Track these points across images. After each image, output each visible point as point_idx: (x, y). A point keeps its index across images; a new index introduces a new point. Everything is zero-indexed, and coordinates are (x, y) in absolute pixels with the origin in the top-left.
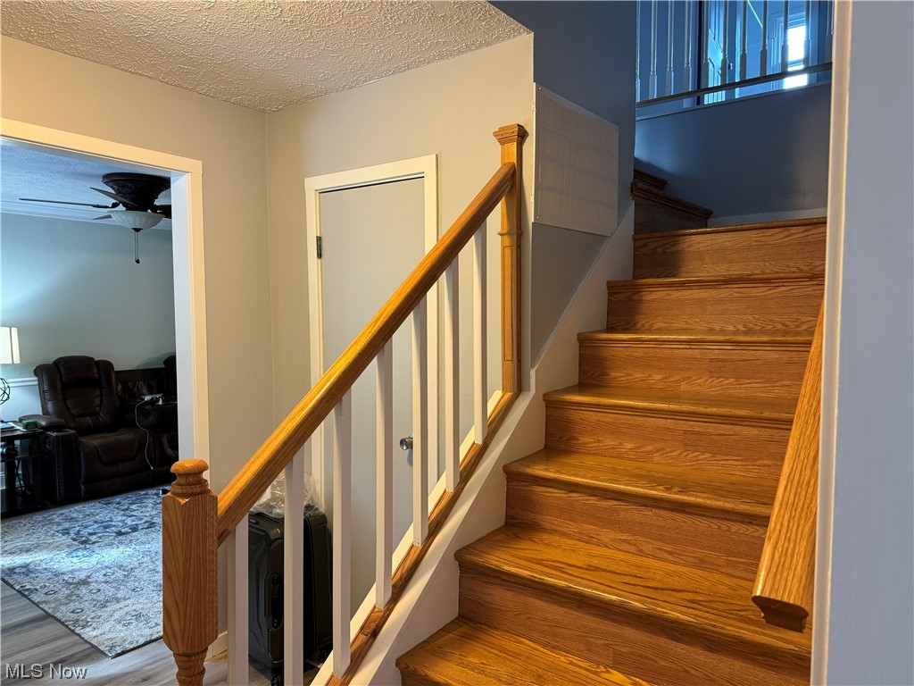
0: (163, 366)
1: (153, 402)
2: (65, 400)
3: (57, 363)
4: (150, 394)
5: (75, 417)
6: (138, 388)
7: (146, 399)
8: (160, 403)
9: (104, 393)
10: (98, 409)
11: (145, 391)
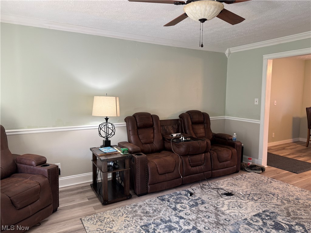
0: (178, 118)
1: (177, 138)
2: (138, 135)
3: (135, 116)
4: (176, 133)
5: (143, 144)
6: (169, 129)
7: (174, 136)
8: (184, 139)
9: (155, 132)
10: (152, 139)
11: (172, 131)
